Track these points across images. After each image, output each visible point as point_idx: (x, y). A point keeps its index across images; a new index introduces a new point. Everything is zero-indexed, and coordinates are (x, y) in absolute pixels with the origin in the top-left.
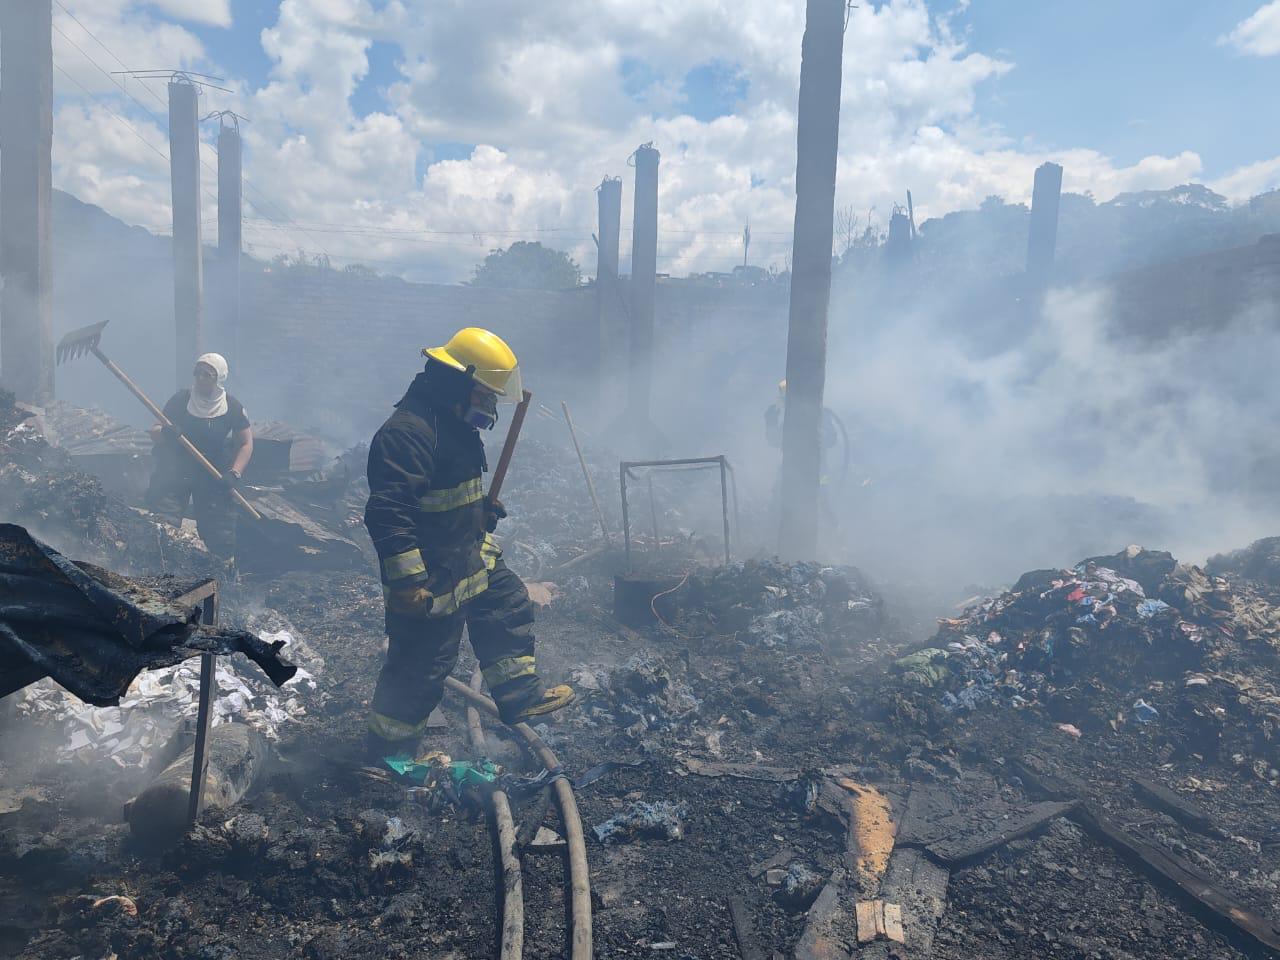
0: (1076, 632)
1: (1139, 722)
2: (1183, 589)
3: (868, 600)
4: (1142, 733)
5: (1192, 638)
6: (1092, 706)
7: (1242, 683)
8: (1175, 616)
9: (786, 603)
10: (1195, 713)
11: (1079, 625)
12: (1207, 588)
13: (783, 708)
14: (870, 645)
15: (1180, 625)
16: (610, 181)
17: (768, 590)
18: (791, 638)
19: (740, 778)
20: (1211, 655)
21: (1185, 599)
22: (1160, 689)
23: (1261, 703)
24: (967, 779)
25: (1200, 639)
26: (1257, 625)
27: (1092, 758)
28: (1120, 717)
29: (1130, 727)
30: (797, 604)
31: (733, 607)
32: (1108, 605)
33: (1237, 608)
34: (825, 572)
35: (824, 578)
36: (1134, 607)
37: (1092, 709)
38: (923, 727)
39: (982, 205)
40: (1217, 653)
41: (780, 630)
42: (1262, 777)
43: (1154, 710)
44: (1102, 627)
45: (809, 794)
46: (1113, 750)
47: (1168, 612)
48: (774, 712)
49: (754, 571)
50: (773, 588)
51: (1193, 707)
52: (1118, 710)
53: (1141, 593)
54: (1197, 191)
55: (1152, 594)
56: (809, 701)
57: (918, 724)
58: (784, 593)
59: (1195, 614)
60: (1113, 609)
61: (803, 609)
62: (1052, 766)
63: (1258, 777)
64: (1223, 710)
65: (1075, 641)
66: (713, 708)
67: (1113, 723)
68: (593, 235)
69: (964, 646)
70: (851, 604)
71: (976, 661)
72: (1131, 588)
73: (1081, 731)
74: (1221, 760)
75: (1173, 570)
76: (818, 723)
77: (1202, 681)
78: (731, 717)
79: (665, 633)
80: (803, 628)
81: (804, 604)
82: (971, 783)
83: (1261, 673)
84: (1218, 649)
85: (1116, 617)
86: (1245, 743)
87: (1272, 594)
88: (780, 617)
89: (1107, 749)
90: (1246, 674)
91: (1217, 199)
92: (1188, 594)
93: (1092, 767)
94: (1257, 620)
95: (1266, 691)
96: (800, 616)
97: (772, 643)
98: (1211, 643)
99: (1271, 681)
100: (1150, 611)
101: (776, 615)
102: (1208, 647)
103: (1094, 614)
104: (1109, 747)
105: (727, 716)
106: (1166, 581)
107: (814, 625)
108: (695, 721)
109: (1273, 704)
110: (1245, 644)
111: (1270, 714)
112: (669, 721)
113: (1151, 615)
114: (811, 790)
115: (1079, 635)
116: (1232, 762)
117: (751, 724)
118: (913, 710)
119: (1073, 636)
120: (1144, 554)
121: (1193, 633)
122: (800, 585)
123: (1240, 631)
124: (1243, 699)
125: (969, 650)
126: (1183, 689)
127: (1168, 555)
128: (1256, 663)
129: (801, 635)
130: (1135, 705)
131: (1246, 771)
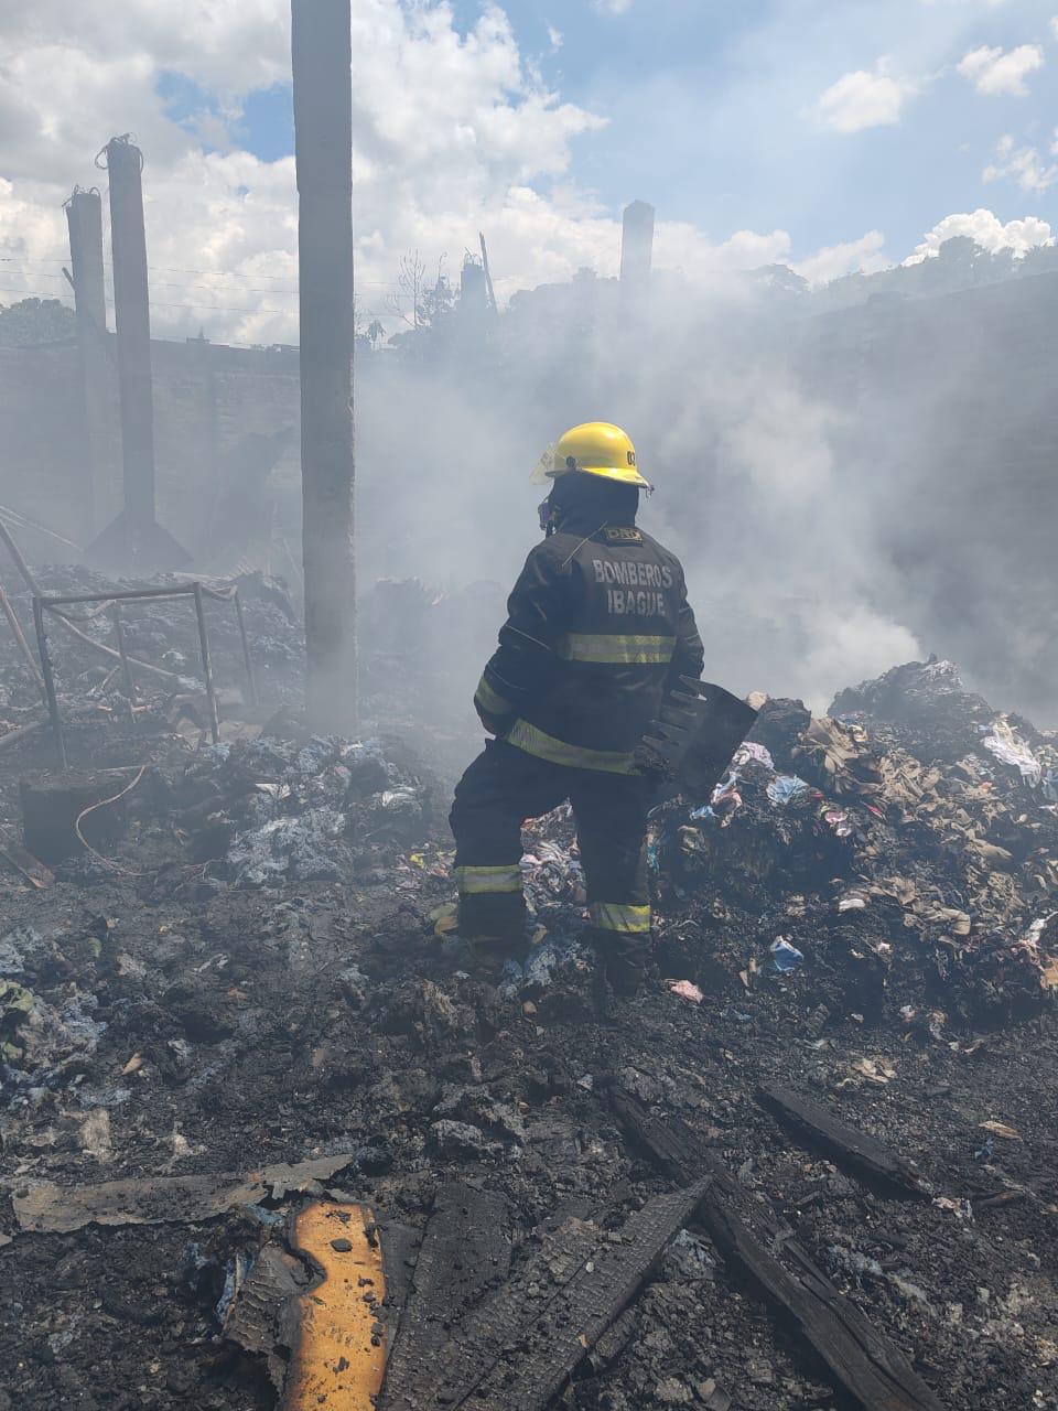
0: (689, 833)
1: (778, 973)
2: (822, 755)
3: (411, 789)
4: (784, 990)
5: (839, 832)
6: (716, 950)
7: (904, 893)
8: (818, 800)
9: (290, 807)
10: (852, 956)
11: (692, 824)
12: (849, 750)
13: (247, 1020)
14: (414, 858)
15: (824, 814)
16: (83, 194)
17: (259, 790)
18: (293, 862)
19: (120, 1227)
20: (863, 854)
21: (825, 770)
22: (799, 911)
23: (929, 922)
24: (534, 1141)
25: (849, 832)
26: (912, 799)
27: (719, 1045)
28: (753, 968)
29: (764, 983)
30: (306, 807)
31: (210, 817)
32: (730, 790)
33: (888, 776)
34: (351, 752)
35: (348, 762)
36: (764, 789)
37: (716, 955)
38: (469, 1035)
39: (574, 277)
40: (870, 850)
41: (276, 853)
42: (939, 1037)
43: (798, 952)
44: (724, 824)
45: (229, 1281)
46: (746, 1022)
47: (808, 796)
48: (227, 1033)
49: (242, 759)
50: (268, 786)
51: (849, 945)
52: (749, 953)
53: (769, 763)
54: (780, 271)
55: (785, 766)
56: (295, 995)
57: (459, 1031)
58: (286, 791)
59: (838, 790)
60: (737, 797)
61: (314, 815)
62: (664, 1084)
63: (935, 1040)
64: (887, 946)
65: (688, 847)
66: (125, 1037)
67: (743, 975)
68: (64, 270)
69: (539, 860)
70: (388, 797)
71: (555, 882)
72: (757, 756)
73: (702, 990)
74: (886, 1017)
75: (807, 726)
76: (298, 1048)
77: (859, 903)
78: (149, 1057)
79: (99, 870)
80: (312, 844)
81: (315, 806)
82: (539, 1147)
83: (923, 870)
84: (871, 843)
85: (741, 809)
86: (913, 985)
87: (914, 742)
88: (278, 830)
89: (738, 1022)
90: (905, 875)
91: (799, 281)
92: (829, 763)
93: (721, 1060)
94: (911, 790)
95: (933, 899)
96: (309, 826)
97: (261, 877)
98: (861, 837)
99: (935, 881)
100: (785, 794)
101: (272, 828)
102: (859, 842)
103: (713, 806)
104: (741, 1017)
105: (141, 1056)
106: (800, 742)
107: (331, 836)
108: (79, 1078)
109: (945, 922)
110: (901, 830)
111: (942, 939)
112: (28, 1086)
113: (786, 800)
114: (233, 1270)
115: (694, 839)
116: (900, 1018)
117: (181, 1070)
118: (452, 1009)
119: (687, 840)
120: (771, 704)
121: (839, 821)
122: (311, 775)
123: (893, 810)
124: (909, 920)
125: (545, 865)
126: (835, 918)
127: (800, 704)
128: (916, 857)
129: (310, 857)
130: (773, 948)
131: (920, 1032)
